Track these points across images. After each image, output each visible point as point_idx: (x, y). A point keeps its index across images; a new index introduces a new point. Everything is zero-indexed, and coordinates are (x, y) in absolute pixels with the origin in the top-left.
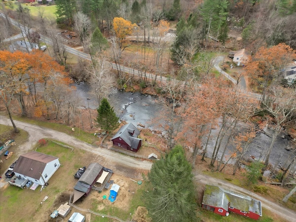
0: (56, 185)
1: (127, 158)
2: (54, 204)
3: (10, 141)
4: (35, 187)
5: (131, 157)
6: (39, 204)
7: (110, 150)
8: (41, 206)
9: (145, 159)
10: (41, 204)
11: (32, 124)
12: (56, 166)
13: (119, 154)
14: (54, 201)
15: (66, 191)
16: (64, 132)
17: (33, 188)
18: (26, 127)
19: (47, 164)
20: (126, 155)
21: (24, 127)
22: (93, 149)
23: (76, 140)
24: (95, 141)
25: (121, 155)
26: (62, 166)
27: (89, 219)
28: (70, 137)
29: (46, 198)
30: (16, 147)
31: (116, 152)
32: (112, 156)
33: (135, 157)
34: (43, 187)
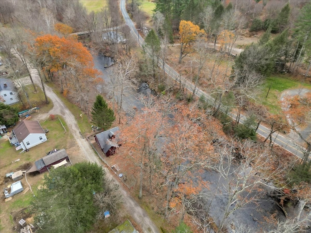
0: (31, 154)
1: (96, 158)
2: (18, 168)
3: (36, 108)
4: (19, 149)
5: (99, 159)
6: (11, 162)
7: (90, 145)
8: (11, 164)
9: (107, 167)
10: (12, 163)
11: (62, 101)
12: (41, 139)
13: (93, 151)
14: (20, 165)
15: (33, 162)
16: (75, 116)
17: (17, 149)
18: (57, 101)
19: (31, 134)
20: (97, 155)
21: (55, 101)
22: (80, 138)
23: (76, 125)
24: (87, 132)
25: (94, 153)
26: (48, 142)
27: (25, 192)
28: (75, 120)
29: (19, 160)
30: (37, 113)
31: (93, 148)
32: (87, 150)
33: (102, 160)
34: (23, 151)
